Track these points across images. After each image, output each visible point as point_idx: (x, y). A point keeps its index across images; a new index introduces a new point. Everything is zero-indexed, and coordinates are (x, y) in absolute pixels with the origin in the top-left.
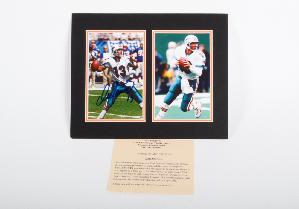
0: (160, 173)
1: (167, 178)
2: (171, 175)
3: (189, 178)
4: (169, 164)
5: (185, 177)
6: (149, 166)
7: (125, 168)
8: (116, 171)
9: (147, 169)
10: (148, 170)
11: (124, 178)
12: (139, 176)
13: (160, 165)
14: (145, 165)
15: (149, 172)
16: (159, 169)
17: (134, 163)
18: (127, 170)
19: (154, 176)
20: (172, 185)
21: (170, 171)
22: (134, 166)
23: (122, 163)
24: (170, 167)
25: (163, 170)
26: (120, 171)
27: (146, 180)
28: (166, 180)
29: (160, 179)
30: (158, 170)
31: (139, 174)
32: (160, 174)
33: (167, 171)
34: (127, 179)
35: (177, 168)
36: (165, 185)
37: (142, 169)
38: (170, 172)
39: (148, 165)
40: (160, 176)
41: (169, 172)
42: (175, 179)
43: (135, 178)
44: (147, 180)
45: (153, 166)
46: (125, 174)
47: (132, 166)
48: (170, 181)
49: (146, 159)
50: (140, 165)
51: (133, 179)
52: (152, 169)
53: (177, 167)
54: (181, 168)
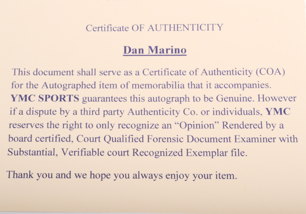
0: (181, 118)
1: (209, 140)
2: (225, 125)
3: (294, 139)
4: (213, 73)
5: (278, 133)
6: (140, 87)
7: (49, 100)
8: (17, 112)
9: (134, 99)
10: (137, 106)
11: (49, 146)
12: (102, 133)
13: (181, 79)
14: (123, 79)
15: (140, 113)
16: (179, 100)
17: (82, 73)
18: (56, 105)
19: (160, 133)
20: (231, 176)
21: (219, 107)
22: (82, 85)
23: (37, 73)
24: (218, 86)
25: (191, 105)
26: (30, 112)
27: (131, 153)
28: (206, 153)
29: (185, 145)
30: (175, 105)
31: (102, 126)
32: (183, 125)
33: (208, 106)
34: (59, 151)
35: (248, 92)
36: (203, 176)
37: (112, 99)
38: (220, 113)
39: (134, 79)
40: (183, 133)
41: (216, 113)
42: (242, 146)
43: (89, 146)
44: (135, 152)
45: (152, 86)
46: (52, 125)
47: (76, 87)
48: (224, 154)
49: (128, 51)
50: (107, 80)
51: (83, 152)
52: (151, 100)
53: (243, 86)
54: (260, 91)
